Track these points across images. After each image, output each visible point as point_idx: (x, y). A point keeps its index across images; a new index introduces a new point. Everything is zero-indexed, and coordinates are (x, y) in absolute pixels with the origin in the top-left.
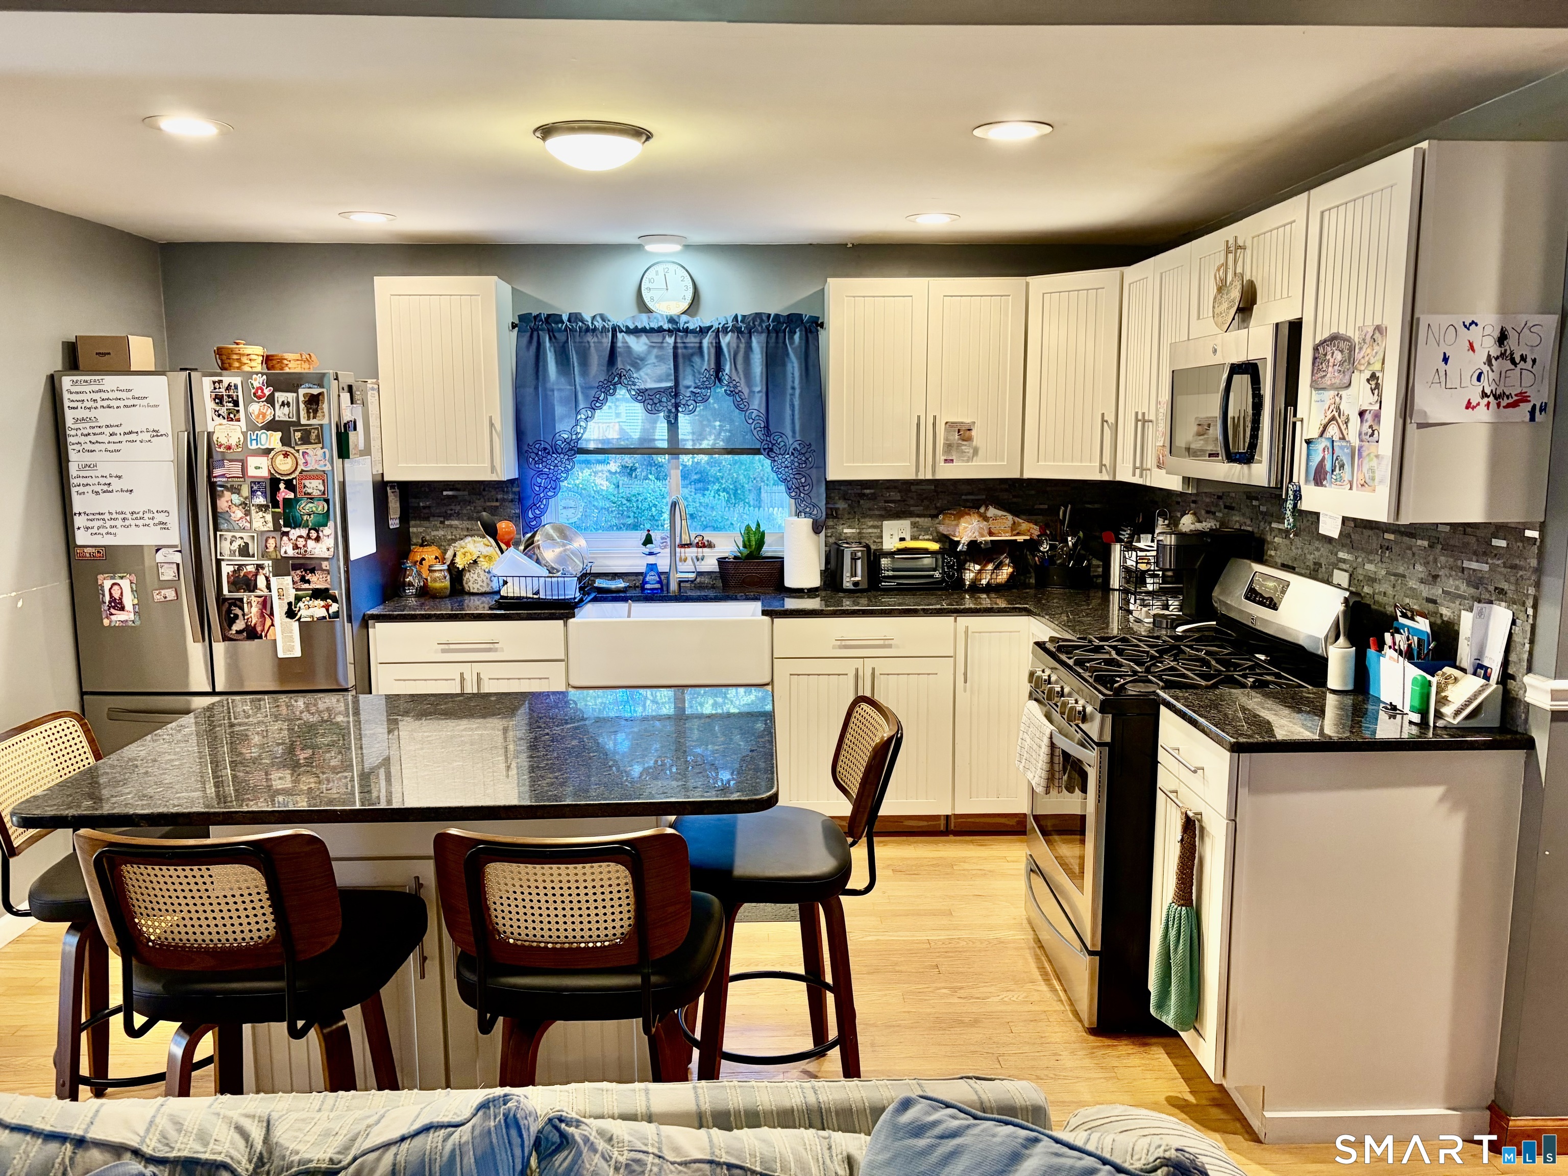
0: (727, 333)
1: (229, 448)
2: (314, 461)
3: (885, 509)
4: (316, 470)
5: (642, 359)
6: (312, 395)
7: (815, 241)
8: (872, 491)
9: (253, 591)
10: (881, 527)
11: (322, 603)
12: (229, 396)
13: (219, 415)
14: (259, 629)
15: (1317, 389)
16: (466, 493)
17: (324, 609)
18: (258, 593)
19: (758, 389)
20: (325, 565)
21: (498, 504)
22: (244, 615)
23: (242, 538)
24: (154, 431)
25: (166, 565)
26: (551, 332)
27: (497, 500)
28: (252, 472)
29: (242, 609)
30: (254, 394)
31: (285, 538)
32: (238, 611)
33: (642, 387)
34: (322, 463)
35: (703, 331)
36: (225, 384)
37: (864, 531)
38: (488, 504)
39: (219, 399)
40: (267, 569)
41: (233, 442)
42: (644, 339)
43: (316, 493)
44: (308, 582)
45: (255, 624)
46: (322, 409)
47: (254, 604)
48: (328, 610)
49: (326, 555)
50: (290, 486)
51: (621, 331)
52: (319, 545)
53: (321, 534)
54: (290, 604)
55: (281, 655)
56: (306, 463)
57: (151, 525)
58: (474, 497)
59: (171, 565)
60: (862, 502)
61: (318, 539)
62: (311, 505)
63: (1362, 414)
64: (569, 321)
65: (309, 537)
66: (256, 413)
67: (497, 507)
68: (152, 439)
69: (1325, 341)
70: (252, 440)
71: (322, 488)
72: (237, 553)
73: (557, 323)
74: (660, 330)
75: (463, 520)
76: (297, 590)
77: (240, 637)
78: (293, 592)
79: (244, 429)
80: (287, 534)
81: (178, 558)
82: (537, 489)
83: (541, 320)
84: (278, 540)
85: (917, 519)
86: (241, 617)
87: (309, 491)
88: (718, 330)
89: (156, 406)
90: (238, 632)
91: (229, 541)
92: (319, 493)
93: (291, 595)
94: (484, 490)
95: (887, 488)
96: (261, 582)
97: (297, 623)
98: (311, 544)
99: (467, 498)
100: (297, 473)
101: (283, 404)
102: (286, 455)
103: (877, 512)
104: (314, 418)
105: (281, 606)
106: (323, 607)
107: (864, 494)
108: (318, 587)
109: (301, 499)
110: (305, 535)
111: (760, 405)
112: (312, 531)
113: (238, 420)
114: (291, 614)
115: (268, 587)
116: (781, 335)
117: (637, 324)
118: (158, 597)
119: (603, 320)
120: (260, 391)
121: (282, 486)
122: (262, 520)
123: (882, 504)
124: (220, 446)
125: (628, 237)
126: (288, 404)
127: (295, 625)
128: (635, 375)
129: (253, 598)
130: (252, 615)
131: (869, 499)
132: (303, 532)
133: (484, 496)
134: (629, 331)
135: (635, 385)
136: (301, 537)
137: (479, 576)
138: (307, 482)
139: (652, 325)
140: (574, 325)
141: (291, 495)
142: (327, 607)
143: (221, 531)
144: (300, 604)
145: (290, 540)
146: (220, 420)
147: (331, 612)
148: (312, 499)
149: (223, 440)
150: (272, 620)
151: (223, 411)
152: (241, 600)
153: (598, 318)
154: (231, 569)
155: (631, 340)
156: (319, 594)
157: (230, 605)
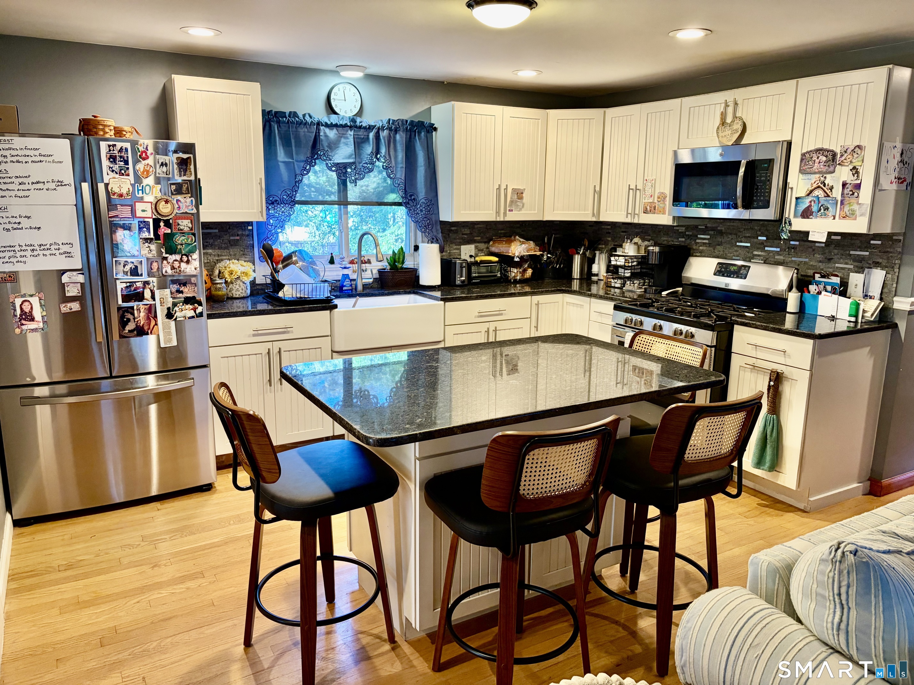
0: (384, 130)
1: (121, 195)
2: (184, 207)
3: (462, 238)
4: (186, 213)
5: (335, 144)
6: (183, 159)
7: (426, 78)
8: (455, 228)
9: (141, 301)
10: (460, 249)
11: (191, 307)
12: (121, 157)
13: (113, 171)
14: (146, 328)
15: (802, 173)
16: (217, 231)
17: (193, 311)
18: (145, 302)
19: (400, 166)
20: (193, 280)
21: (238, 238)
22: (134, 319)
23: (133, 263)
24: (58, 181)
25: (71, 285)
26: (278, 122)
27: (238, 235)
28: (139, 214)
29: (133, 314)
30: (140, 156)
31: (165, 262)
32: (131, 317)
33: (336, 161)
34: (190, 207)
35: (370, 128)
36: (118, 147)
37: (452, 251)
38: (232, 238)
39: (112, 159)
40: (151, 284)
41: (124, 191)
42: (335, 131)
43: (186, 229)
44: (182, 292)
45: (143, 325)
46: (190, 169)
47: (142, 310)
48: (195, 312)
49: (194, 273)
50: (168, 224)
51: (322, 125)
52: (189, 266)
53: (190, 258)
54: (169, 309)
55: (163, 345)
56: (179, 208)
57: (57, 254)
58: (223, 233)
59: (76, 285)
60: (450, 234)
61: (188, 262)
62: (183, 238)
63: (844, 185)
64: (289, 116)
65: (181, 260)
66: (142, 170)
67: (238, 240)
68: (57, 188)
69: (811, 151)
70: (138, 190)
71: (190, 226)
72: (129, 274)
73: (282, 117)
74: (345, 126)
75: (215, 249)
76: (174, 298)
77: (132, 334)
78: (171, 300)
79: (133, 182)
80: (166, 259)
81: (81, 279)
82: (270, 227)
83: (272, 115)
84: (160, 263)
85: (478, 244)
86: (132, 320)
87: (182, 227)
88: (379, 128)
89: (60, 162)
90: (130, 331)
91: (122, 264)
92: (188, 229)
93: (169, 302)
94: (229, 228)
95: (463, 227)
96: (147, 294)
97: (174, 322)
98: (183, 265)
99: (218, 234)
100: (173, 215)
101: (162, 164)
102: (167, 202)
103: (458, 241)
104: (184, 175)
105: (162, 311)
106: (192, 309)
107: (451, 230)
108: (189, 295)
109: (176, 234)
110: (179, 259)
111: (401, 176)
112: (184, 257)
113: (128, 175)
114: (170, 315)
115: (153, 297)
116: (413, 134)
117: (331, 121)
118: (65, 309)
119: (311, 117)
120: (144, 154)
121: (162, 224)
122: (148, 249)
123: (461, 236)
124: (114, 194)
125: (331, 66)
126: (166, 165)
127: (173, 323)
128: (330, 154)
129: (142, 306)
130: (141, 318)
131: (454, 233)
132: (178, 257)
133: (229, 233)
134: (327, 125)
135: (331, 160)
136: (176, 260)
137: (240, 286)
138: (180, 222)
139: (341, 123)
140: (293, 119)
141: (169, 231)
142: (195, 310)
143: (116, 257)
144: (176, 308)
145: (168, 263)
146: (112, 175)
147: (197, 312)
148: (183, 233)
149: (116, 190)
150: (156, 321)
151: (116, 167)
152: (132, 308)
153: (307, 116)
154: (124, 285)
155: (327, 130)
156: (189, 301)
157: (124, 312)
